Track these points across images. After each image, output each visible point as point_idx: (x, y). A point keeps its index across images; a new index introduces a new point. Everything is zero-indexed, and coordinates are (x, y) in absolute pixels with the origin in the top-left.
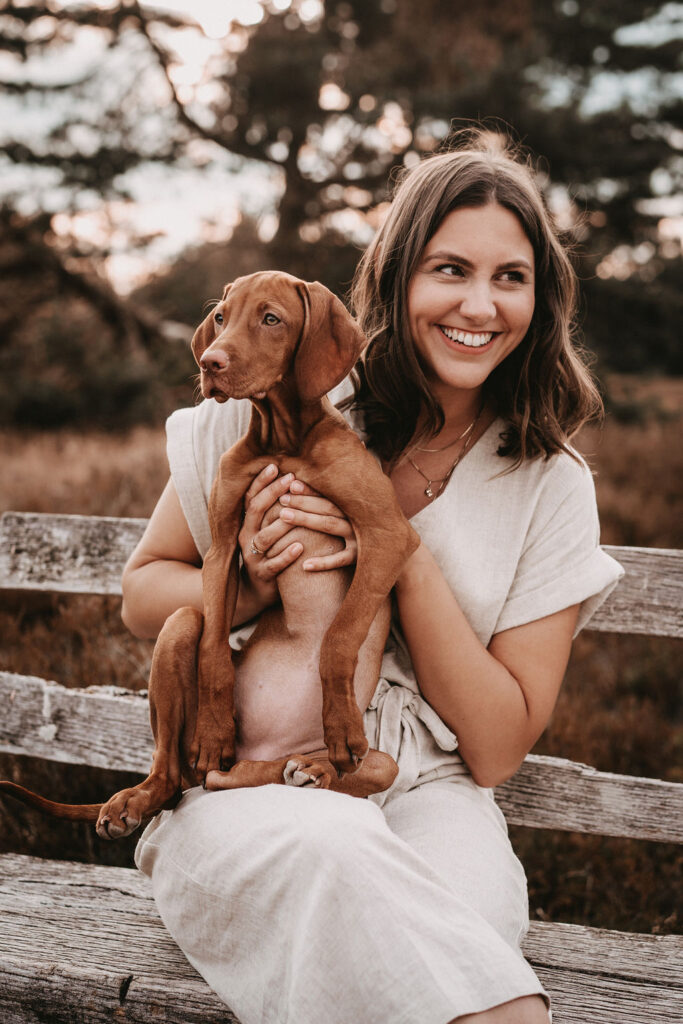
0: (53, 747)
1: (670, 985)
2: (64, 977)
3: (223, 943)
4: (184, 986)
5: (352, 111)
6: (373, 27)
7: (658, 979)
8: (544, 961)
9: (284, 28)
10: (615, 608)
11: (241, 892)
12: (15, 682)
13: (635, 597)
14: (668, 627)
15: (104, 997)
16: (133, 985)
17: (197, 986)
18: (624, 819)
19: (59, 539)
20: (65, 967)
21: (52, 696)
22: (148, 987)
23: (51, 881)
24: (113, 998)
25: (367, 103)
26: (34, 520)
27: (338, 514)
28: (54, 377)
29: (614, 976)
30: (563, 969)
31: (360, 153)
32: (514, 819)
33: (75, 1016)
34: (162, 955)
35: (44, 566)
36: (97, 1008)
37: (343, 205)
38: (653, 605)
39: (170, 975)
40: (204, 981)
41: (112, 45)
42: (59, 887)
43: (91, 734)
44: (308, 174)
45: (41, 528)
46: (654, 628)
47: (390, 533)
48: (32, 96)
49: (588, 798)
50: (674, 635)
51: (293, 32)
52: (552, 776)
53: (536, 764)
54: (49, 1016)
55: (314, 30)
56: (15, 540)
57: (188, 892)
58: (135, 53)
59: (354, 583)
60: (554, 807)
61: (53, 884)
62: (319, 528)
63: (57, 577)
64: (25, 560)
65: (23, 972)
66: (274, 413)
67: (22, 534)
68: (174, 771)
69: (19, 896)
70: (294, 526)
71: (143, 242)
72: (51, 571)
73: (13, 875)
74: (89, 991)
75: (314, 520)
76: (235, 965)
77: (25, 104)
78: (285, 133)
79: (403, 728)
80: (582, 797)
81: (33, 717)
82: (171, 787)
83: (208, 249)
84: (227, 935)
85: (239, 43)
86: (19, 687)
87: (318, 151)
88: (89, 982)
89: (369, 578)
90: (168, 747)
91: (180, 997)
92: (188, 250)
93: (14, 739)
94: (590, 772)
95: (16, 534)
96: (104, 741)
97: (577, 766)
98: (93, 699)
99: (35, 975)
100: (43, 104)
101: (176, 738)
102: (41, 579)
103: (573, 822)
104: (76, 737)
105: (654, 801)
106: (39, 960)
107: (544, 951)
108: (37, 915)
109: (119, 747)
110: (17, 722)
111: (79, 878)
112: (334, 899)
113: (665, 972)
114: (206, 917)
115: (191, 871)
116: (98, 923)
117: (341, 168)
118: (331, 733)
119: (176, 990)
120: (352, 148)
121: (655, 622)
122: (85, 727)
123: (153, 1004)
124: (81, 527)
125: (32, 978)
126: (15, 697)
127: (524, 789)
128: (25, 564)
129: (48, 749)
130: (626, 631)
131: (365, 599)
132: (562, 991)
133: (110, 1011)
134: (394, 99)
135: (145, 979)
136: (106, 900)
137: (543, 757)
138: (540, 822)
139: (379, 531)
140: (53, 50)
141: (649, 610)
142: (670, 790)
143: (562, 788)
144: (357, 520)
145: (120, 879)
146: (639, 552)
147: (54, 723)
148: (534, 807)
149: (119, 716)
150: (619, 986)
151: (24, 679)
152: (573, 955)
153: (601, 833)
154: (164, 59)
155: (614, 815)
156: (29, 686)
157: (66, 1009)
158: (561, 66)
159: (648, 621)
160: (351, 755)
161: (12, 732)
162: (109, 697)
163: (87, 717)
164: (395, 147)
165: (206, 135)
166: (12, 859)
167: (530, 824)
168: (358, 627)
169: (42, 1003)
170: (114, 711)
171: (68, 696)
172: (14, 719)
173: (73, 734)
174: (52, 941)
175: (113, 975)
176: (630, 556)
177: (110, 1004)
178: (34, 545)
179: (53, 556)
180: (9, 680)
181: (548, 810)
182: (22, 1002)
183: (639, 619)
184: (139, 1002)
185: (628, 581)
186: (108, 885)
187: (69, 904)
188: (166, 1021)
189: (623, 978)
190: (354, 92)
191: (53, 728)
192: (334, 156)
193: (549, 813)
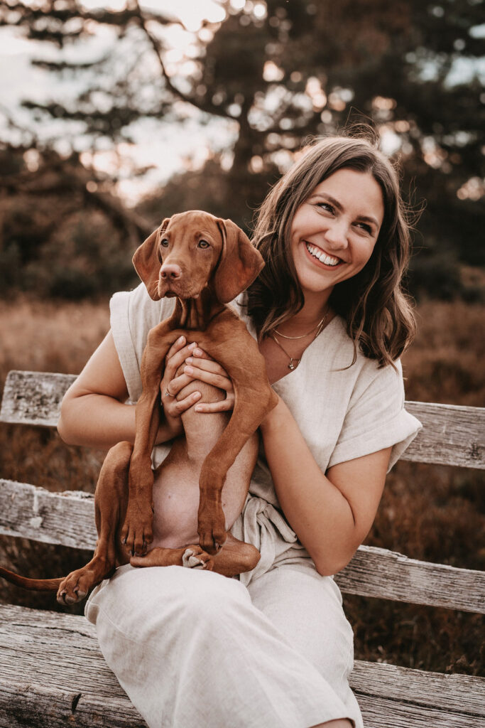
0: (40, 532)
1: (450, 710)
2: (35, 694)
3: (139, 673)
4: (115, 702)
5: (285, 82)
6: (300, 24)
7: (441, 706)
8: (364, 690)
9: (239, 25)
10: (423, 446)
11: (148, 639)
12: (15, 487)
13: (436, 438)
14: (459, 460)
15: (61, 708)
16: (81, 701)
17: (123, 702)
18: (425, 592)
19: (47, 390)
20: (36, 686)
21: (39, 498)
22: (92, 702)
23: (34, 625)
24: (67, 709)
25: (296, 77)
26: (30, 376)
27: (224, 374)
28: (80, 265)
29: (412, 703)
30: (377, 696)
31: (291, 111)
32: (350, 590)
33: (42, 721)
34: (103, 680)
35: (36, 408)
36: (56, 715)
37: (279, 148)
38: (449, 444)
39: (106, 694)
40: (129, 699)
41: (121, 37)
42: (38, 630)
43: (65, 524)
44: (255, 125)
45: (34, 382)
46: (449, 461)
47: (258, 393)
48: (67, 72)
49: (401, 577)
50: (463, 465)
51: (246, 27)
52: (377, 561)
53: (366, 552)
54: (24, 720)
55: (259, 26)
56: (17, 390)
57: (116, 638)
58: (137, 42)
59: (230, 425)
60: (377, 582)
61: (36, 627)
62: (210, 382)
63: (45, 416)
64: (23, 404)
65: (8, 689)
66: (193, 306)
67: (22, 386)
68: (111, 554)
69: (11, 635)
70: (194, 379)
71: (142, 172)
72: (41, 411)
73: (10, 620)
74: (52, 703)
75: (206, 376)
76: (146, 688)
77: (61, 78)
78: (239, 97)
79: (260, 527)
80: (397, 576)
81: (26, 511)
82: (108, 565)
83: (188, 175)
84: (141, 667)
85: (207, 35)
86: (17, 491)
87: (262, 109)
88: (51, 697)
89: (241, 422)
90: (107, 538)
91: (112, 709)
92: (175, 176)
93: (13, 526)
94: (403, 559)
95: (18, 386)
96: (73, 529)
97: (394, 554)
98: (67, 500)
99: (15, 692)
100: (74, 77)
101: (113, 532)
102: (34, 417)
103: (391, 593)
104: (55, 526)
105: (446, 580)
106: (19, 681)
107: (365, 683)
108: (21, 649)
109: (84, 534)
110: (16, 515)
111: (54, 623)
112: (206, 648)
113: (447, 701)
114: (128, 654)
115: (118, 624)
116: (63, 656)
117: (277, 122)
118: (203, 526)
119: (110, 705)
120: (285, 108)
121: (450, 456)
122: (62, 519)
123: (94, 714)
124: (61, 382)
125: (13, 694)
126: (15, 497)
127: (358, 570)
128: (23, 406)
129: (36, 534)
130: (430, 462)
131: (235, 436)
132: (374, 713)
133: (65, 718)
134: (314, 74)
135: (89, 697)
136: (70, 639)
137: (372, 547)
138: (368, 592)
139: (251, 391)
140: (82, 40)
141: (446, 448)
142: (457, 573)
143: (384, 570)
144: (236, 381)
145: (82, 624)
146: (440, 407)
147: (41, 516)
148: (364, 582)
149: (84, 512)
150: (414, 710)
151: (21, 485)
152: (386, 686)
153: (409, 601)
154: (157, 46)
155: (419, 589)
156: (24, 490)
157: (35, 716)
158: (431, 53)
159: (446, 455)
160: (214, 543)
161: (13, 522)
162: (78, 499)
163: (63, 512)
164: (315, 107)
165: (185, 99)
166: (10, 609)
167: (361, 593)
168: (229, 455)
169: (19, 710)
170: (81, 509)
171: (50, 498)
172: (14, 513)
173: (53, 524)
174: (29, 667)
175: (68, 693)
176: (434, 410)
177: (65, 713)
178: (30, 393)
179: (42, 402)
180: (11, 486)
181: (373, 584)
182: (7, 710)
183: (439, 454)
184: (85, 712)
185: (432, 427)
186: (72, 629)
187: (43, 642)
188: (103, 726)
189: (418, 704)
190: (287, 68)
191: (40, 520)
192: (272, 113)
193: (375, 587)
